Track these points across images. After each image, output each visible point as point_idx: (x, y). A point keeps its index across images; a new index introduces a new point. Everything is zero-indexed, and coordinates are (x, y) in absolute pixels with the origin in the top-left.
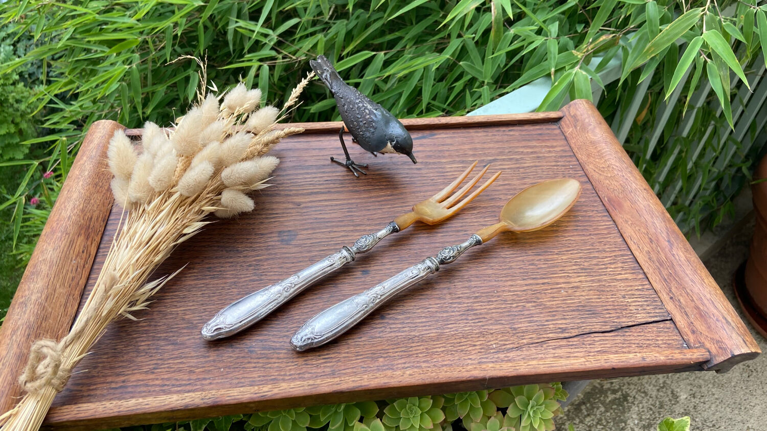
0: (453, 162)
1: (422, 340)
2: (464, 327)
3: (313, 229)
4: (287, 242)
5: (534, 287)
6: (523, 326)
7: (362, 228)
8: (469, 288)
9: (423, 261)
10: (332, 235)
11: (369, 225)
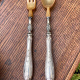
0: (17, 3)
1: (65, 53)
2: (68, 41)
3: (11, 54)
4: (10, 64)
5: (68, 17)
6: (77, 28)
7: (21, 41)
8: (58, 31)
9: (47, 36)
10: (17, 50)
11: (21, 39)
